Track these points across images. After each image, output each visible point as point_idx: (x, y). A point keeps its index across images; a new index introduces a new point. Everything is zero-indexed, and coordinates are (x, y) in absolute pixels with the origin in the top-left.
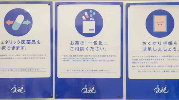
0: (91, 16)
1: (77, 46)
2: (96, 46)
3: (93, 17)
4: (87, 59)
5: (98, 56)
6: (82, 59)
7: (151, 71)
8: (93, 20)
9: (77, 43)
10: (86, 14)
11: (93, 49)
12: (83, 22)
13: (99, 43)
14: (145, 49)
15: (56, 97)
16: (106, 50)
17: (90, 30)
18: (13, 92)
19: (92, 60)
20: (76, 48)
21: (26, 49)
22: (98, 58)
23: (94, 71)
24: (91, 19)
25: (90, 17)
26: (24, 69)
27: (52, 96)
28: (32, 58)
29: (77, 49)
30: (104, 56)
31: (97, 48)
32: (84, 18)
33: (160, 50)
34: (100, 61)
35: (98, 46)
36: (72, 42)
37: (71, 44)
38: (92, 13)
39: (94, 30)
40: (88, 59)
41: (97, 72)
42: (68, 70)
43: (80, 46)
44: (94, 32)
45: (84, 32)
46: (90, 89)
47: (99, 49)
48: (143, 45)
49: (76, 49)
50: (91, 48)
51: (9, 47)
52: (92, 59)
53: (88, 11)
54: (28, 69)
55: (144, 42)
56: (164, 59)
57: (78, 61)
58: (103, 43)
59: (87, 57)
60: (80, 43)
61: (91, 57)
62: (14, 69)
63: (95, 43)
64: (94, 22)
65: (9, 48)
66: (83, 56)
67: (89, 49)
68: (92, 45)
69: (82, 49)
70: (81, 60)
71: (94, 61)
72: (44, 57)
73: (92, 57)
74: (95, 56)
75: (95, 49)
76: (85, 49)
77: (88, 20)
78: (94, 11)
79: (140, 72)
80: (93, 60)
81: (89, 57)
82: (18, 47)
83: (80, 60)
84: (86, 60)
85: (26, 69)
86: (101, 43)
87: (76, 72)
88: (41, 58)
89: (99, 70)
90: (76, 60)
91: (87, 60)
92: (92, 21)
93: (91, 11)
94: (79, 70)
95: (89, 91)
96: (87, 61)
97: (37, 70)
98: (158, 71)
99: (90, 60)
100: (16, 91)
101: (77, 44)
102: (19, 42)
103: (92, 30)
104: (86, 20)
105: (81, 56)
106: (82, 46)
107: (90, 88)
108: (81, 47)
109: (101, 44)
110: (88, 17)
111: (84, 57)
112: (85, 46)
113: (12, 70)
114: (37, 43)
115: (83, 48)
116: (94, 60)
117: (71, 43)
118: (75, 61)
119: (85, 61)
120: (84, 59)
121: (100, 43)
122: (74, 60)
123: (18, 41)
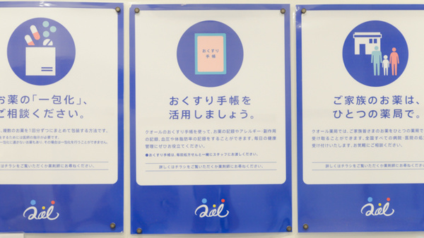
0: (46, 34)
1: (12, 106)
2: (58, 108)
3: (51, 37)
4: (35, 137)
5: (64, 130)
6: (24, 137)
7: (188, 167)
8: (51, 44)
9: (13, 99)
11: (51, 115)
12: (27, 48)
13: (66, 99)
14: (175, 115)
16: (82, 117)
17: (44, 69)
19: (47, 140)
20: (9, 111)
22: (62, 137)
23: (54, 166)
24: (45, 43)
25: (43, 38)
29: (12, 113)
30: (78, 131)
31: (62, 111)
33: (210, 116)
34: (69, 142)
35: (64, 106)
38: (48, 29)
39: (54, 69)
40: (39, 137)
41: (60, 168)
43: (18, 106)
44: (53, 73)
45: (28, 73)
46: (43, 210)
47: (66, 114)
48: (171, 103)
49: (10, 114)
50: (47, 111)
52: (49, 137)
53: (38, 22)
55: (173, 98)
56: (220, 138)
57: (15, 142)
58: (76, 100)
59: (36, 134)
60: (19, 99)
61: (45, 134)
63: (57, 99)
64: (54, 49)
66: (26, 130)
67: (41, 113)
68: (49, 105)
69: (24, 114)
70: (22, 140)
71: (53, 142)
73: (49, 134)
74: (56, 130)
75: (55, 114)
76: (31, 113)
78: (52, 23)
79: (163, 169)
80: (51, 140)
81: (40, 134)
83: (19, 140)
84: (33, 140)
86: (70, 99)
87: (11, 168)
89: (65, 164)
90: (9, 140)
91: (35, 140)
92: (47, 46)
93: (46, 24)
94: (18, 166)
95: (42, 216)
96: (37, 142)
98: (206, 165)
99: (43, 140)
101: (13, 102)
103: (49, 69)
104: (33, 44)
105: (22, 131)
106: (24, 107)
107: (44, 208)
108: (21, 111)
109: (71, 101)
111: (30, 134)
112: (32, 107)
115: (26, 111)
116: (54, 140)
118: (7, 142)
119: (31, 142)
120: (28, 137)
121: (68, 99)
122: (6, 139)
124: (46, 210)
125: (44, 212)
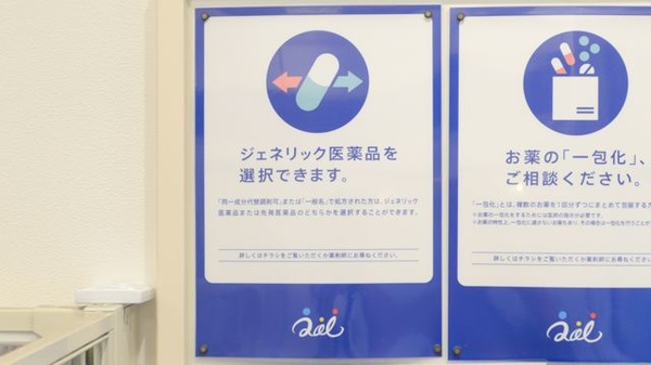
0: (584, 56)
1: (531, 168)
2: (601, 170)
4: (566, 215)
5: (611, 205)
6: (550, 215)
8: (592, 71)
9: (532, 157)
10: (565, 49)
11: (590, 181)
12: (555, 79)
13: (613, 156)
15: (453, 356)
16: (637, 184)
17: (581, 110)
18: (301, 335)
19: (585, 219)
20: (527, 175)
21: (344, 180)
22: (607, 215)
23: (595, 259)
24: (583, 69)
25: (579, 63)
26: (340, 252)
27: (437, 350)
28: (368, 211)
29: (530, 178)
30: (631, 205)
31: (607, 175)
32: (556, 64)
34: (617, 223)
35: (610, 167)
36: (511, 153)
37: (509, 161)
38: (587, 49)
39: (596, 110)
40: (572, 215)
41: (604, 263)
42: (496, 258)
43: (541, 167)
44: (594, 117)
45: (557, 116)
46: (579, 327)
47: (614, 179)
49: (527, 178)
50: (585, 174)
51: (284, 171)
52: (588, 215)
54: (354, 252)
57: (534, 222)
58: (628, 158)
59: (568, 210)
60: (542, 156)
61: (582, 210)
62: (305, 252)
63: (599, 157)
64: (597, 78)
65: (284, 177)
66: (553, 204)
67: (576, 179)
68: (588, 165)
69: (550, 179)
70: (547, 219)
71: (593, 223)
72: (408, 207)
73: (588, 210)
74: (598, 205)
75: (597, 180)
76: (560, 177)
77: (571, 71)
78: (594, 39)
80: (591, 219)
81: (575, 210)
82: (317, 170)
83: (541, 219)
84: (563, 219)
85: (347, 252)
86: (619, 157)
87: (529, 262)
88: (398, 212)
89: (611, 256)
90: (525, 219)
91: (567, 220)
92: (585, 75)
93: (584, 41)
94: (539, 259)
95: (576, 336)
96: (570, 222)
97: (385, 255)
99: (580, 219)
100: (312, 332)
101: (532, 160)
102: (320, 153)
103: (588, 110)
104: (565, 72)
105: (546, 205)
106: (550, 168)
107: (579, 324)
108: (545, 174)
109: (621, 160)
110: (571, 62)
111: (559, 210)
112: (560, 169)
113: (295, 255)
114: (383, 158)
115: (553, 175)
116: (596, 219)
117: (511, 158)
118: (524, 222)
119: (560, 223)
120: (555, 215)
121: (617, 157)
122: (520, 218)
123: (319, 149)
124: (583, 327)
125: (580, 330)
